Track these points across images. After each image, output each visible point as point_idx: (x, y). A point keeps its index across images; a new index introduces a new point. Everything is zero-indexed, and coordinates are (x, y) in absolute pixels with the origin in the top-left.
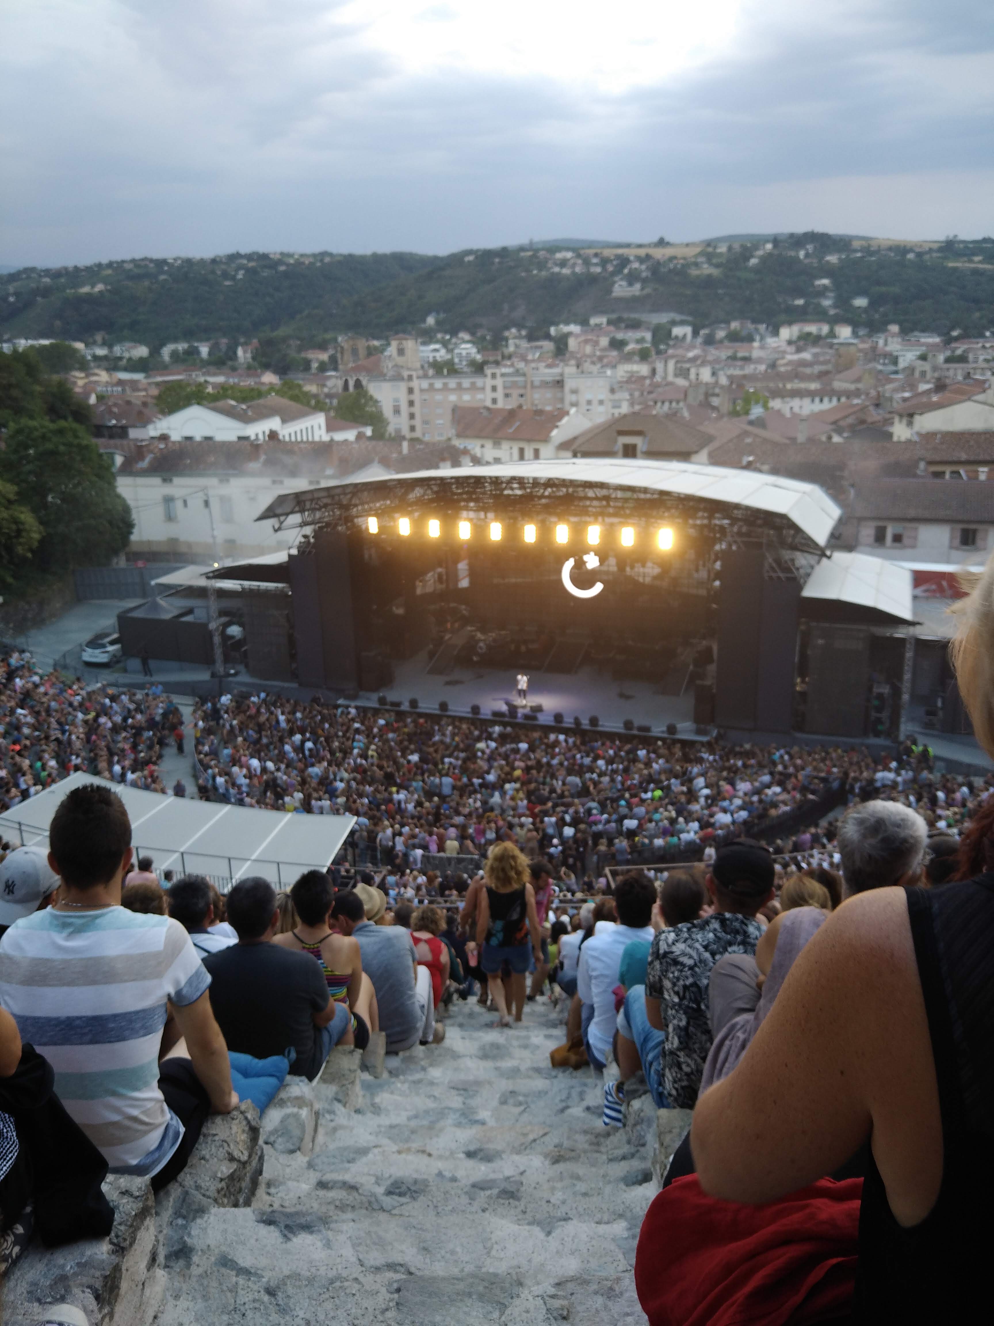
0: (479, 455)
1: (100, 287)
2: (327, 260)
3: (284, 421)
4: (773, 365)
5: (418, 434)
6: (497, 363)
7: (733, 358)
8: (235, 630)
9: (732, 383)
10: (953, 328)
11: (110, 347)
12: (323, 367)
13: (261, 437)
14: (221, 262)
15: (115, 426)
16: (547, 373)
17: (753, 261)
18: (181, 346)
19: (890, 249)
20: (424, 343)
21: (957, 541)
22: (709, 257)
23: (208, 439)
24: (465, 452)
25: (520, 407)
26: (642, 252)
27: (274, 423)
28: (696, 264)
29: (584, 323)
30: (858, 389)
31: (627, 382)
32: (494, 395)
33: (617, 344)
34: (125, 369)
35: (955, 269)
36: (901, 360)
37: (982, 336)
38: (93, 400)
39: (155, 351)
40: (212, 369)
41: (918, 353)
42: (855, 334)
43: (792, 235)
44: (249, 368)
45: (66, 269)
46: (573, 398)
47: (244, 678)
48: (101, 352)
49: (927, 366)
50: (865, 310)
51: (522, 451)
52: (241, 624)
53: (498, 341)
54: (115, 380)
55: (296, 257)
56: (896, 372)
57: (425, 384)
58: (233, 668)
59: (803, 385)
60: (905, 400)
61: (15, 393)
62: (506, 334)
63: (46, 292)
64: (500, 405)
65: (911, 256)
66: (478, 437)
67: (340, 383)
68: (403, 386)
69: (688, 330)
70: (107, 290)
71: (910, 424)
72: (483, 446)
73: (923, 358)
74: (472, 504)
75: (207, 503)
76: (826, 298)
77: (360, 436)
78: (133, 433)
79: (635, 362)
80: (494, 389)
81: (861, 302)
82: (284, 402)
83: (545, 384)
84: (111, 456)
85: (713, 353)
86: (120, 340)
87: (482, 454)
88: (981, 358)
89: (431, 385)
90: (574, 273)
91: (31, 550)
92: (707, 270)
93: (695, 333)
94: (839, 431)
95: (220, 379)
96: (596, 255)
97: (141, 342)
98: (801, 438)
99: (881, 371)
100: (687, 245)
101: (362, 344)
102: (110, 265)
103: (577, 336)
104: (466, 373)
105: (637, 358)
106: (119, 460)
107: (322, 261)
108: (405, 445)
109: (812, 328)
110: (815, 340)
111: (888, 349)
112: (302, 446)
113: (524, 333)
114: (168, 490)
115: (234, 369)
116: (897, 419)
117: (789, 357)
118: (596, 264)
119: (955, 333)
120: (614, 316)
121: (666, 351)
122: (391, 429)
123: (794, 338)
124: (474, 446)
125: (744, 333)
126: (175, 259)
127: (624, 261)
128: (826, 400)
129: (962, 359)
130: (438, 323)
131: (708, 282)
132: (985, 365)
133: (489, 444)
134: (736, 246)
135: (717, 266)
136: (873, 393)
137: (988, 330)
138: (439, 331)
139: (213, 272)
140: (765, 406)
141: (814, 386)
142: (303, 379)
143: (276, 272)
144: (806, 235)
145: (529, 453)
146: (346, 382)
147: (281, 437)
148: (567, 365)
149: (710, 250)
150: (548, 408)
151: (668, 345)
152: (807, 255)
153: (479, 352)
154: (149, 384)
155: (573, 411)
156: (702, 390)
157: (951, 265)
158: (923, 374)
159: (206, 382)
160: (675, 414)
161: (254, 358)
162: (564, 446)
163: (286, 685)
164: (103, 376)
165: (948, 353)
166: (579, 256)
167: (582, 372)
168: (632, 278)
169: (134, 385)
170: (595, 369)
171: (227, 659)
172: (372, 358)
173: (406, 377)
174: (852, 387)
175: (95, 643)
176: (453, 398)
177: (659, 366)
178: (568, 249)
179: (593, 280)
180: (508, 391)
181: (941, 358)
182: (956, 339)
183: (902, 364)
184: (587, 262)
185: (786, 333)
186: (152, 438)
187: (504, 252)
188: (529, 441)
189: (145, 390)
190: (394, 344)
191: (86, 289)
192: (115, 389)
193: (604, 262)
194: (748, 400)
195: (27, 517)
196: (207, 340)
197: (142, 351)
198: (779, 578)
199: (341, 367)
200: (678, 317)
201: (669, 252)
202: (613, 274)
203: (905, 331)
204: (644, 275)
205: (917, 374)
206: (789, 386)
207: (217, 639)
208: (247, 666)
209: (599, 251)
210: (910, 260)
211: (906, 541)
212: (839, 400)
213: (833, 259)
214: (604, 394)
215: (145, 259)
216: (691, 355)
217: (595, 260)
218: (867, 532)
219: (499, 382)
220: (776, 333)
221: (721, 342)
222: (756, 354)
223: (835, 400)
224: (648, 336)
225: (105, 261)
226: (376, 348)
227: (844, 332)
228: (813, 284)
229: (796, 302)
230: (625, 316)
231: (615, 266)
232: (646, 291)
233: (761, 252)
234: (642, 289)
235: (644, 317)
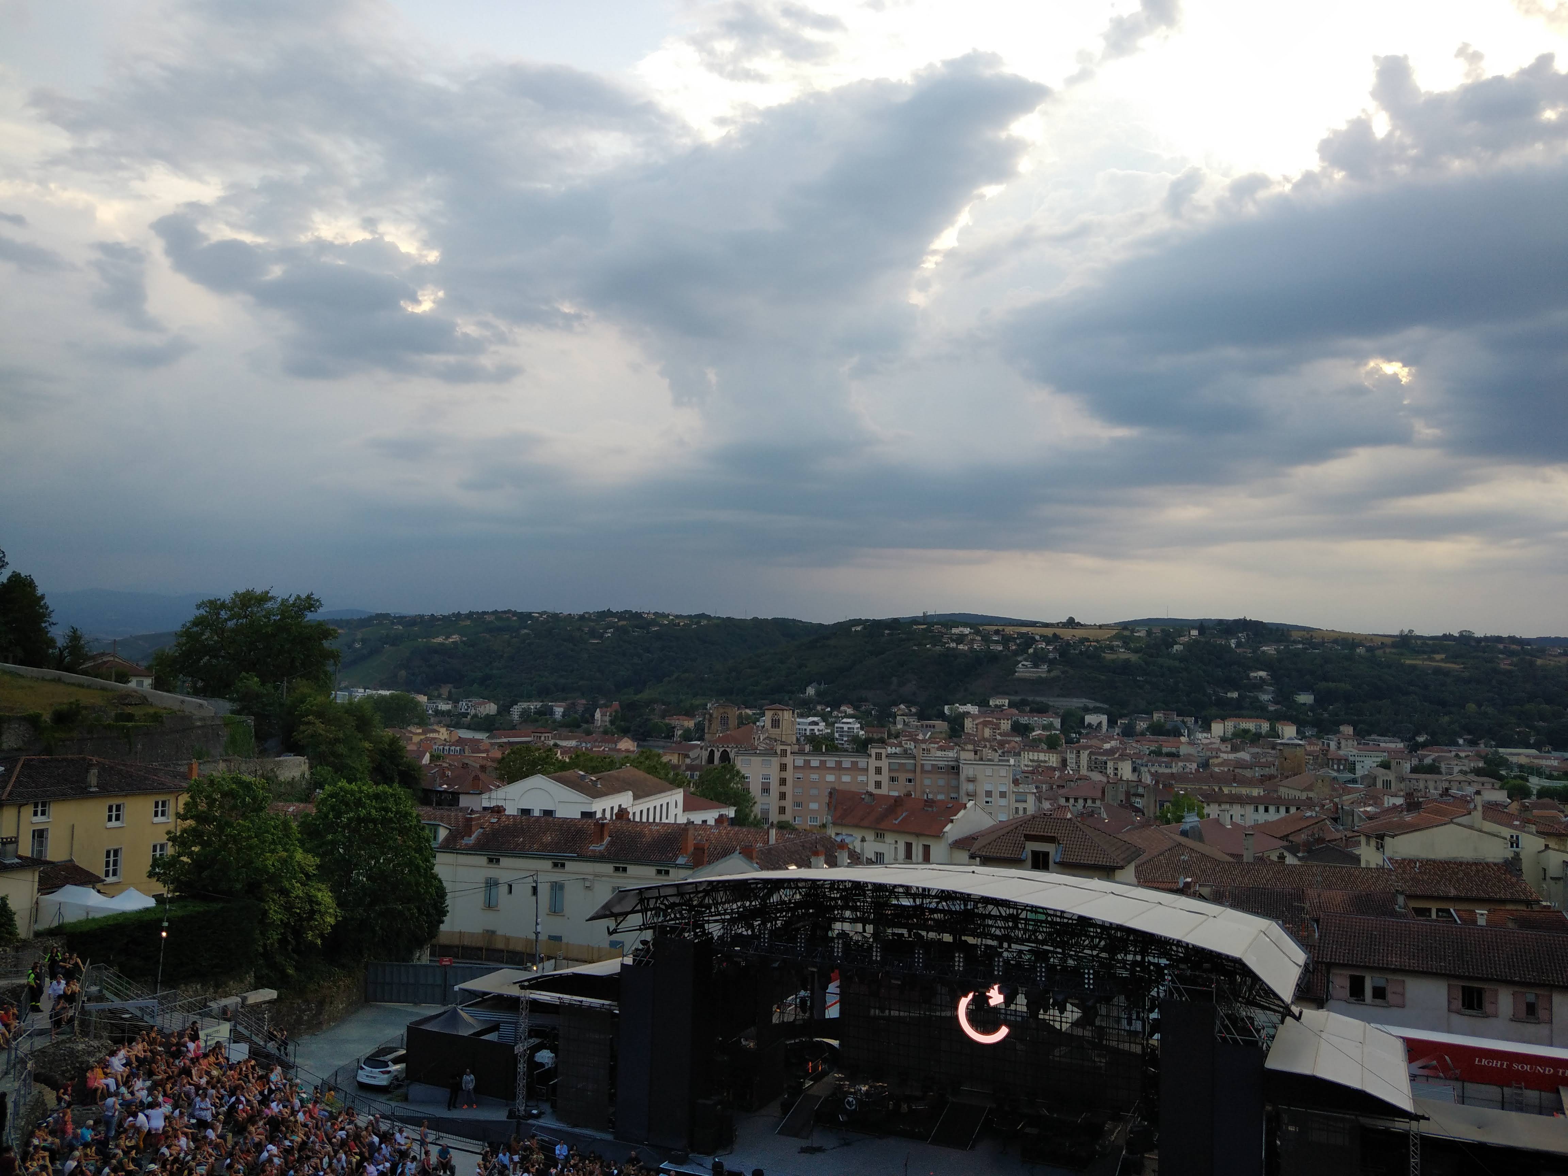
0: (858, 850)
1: (455, 638)
2: (704, 622)
3: (636, 797)
4: (1205, 765)
5: (788, 817)
6: (882, 741)
7: (1158, 753)
8: (545, 1056)
9: (1157, 783)
10: (1418, 733)
11: (456, 702)
12: (687, 736)
13: (608, 815)
14: (590, 619)
15: (445, 791)
16: (940, 756)
17: (1178, 648)
18: (534, 706)
19: (1335, 641)
20: (801, 716)
21: (1458, 1004)
22: (1126, 641)
23: (548, 813)
24: (842, 846)
25: (909, 795)
26: (1049, 632)
27: (625, 799)
28: (1111, 648)
29: (983, 703)
30: (1309, 798)
31: (1032, 772)
32: (878, 778)
33: (1020, 729)
34: (469, 727)
35: (1414, 668)
36: (1358, 766)
37: (1456, 744)
38: (426, 759)
39: (505, 709)
40: (565, 732)
41: (1379, 760)
42: (1300, 733)
43: (1220, 622)
44: (605, 732)
45: (422, 617)
46: (970, 787)
47: (549, 1122)
48: (444, 707)
49: (1391, 776)
50: (1312, 708)
51: (909, 846)
52: (554, 1049)
53: (885, 717)
54: (454, 738)
55: (671, 617)
56: (1354, 781)
57: (800, 761)
58: (536, 1107)
59: (1244, 791)
60: (1371, 817)
61: (341, 749)
62: (895, 710)
63: (395, 640)
64: (884, 791)
65: (1361, 650)
66: (857, 826)
67: (705, 754)
68: (775, 762)
69: (1104, 718)
70: (462, 642)
71: (1380, 847)
72: (863, 840)
73: (1385, 765)
74: (848, 914)
75: (535, 890)
76: (1265, 692)
77: (720, 820)
78: (465, 801)
79: (1042, 751)
80: (878, 771)
81: (1305, 698)
82: (640, 774)
83: (937, 769)
84: (435, 828)
85: (1133, 746)
86: (467, 696)
87: (862, 849)
88: (1456, 769)
89: (807, 762)
90: (971, 649)
91: (321, 936)
92: (1123, 654)
93: (1112, 723)
94: (1293, 849)
95: (573, 743)
96: (997, 632)
97: (490, 699)
98: (1248, 857)
99: (1335, 778)
100: (1100, 627)
101: (734, 712)
102: (470, 615)
103: (974, 717)
104: (846, 750)
105: (1045, 747)
106: (443, 833)
107: (698, 623)
108: (773, 832)
109: (1250, 725)
110: (1255, 739)
111: (1341, 753)
112: (654, 828)
113: (913, 710)
114: (493, 872)
115: (589, 733)
116: (1363, 839)
117: (1225, 756)
118: (997, 642)
119: (1421, 739)
120: (1017, 698)
121: (1078, 741)
122: (757, 810)
123: (1229, 735)
124: (855, 839)
125: (1168, 726)
126: (541, 614)
127: (1029, 640)
128: (1272, 809)
129: (1433, 769)
130: (818, 693)
131: (1125, 668)
132: (1461, 778)
133: (870, 836)
134: (1157, 631)
135: (1136, 651)
136: (1329, 805)
137: (1461, 737)
138: (819, 703)
139: (580, 629)
140: (1201, 815)
141: (1255, 792)
142: (664, 747)
143: (648, 633)
144: (1237, 622)
145: (917, 851)
146: (712, 753)
147: (631, 816)
148: (964, 750)
149: (1127, 633)
150: (940, 797)
151: (1080, 733)
152: (1239, 644)
153: (862, 728)
154: (492, 744)
155: (970, 804)
156: (1122, 789)
157: (1408, 662)
158: (1387, 784)
159: (556, 745)
160: (1091, 814)
161: (612, 722)
162: (960, 844)
163: (599, 1135)
164: (443, 734)
165: (1415, 762)
166: (977, 632)
167: (981, 759)
168: (1038, 659)
169: (475, 745)
170: (996, 756)
171: (532, 1095)
172: (743, 728)
173: (779, 752)
174: (1304, 796)
175: (375, 1060)
176: (830, 778)
177: (1071, 757)
178: (965, 625)
179: (994, 658)
180: (894, 775)
181: (1407, 767)
182: (1424, 745)
183: (1360, 772)
184: (986, 639)
185: (1218, 728)
186: (485, 809)
187: (894, 624)
188: (918, 835)
189: (487, 751)
190: (769, 715)
191: (440, 640)
192: (453, 748)
193: (1006, 640)
194: (1180, 807)
195: (325, 896)
196: (564, 700)
197: (491, 708)
198: (1235, 1040)
199: (706, 736)
200: (1091, 704)
201: (1079, 633)
202: (1016, 653)
203: (1360, 734)
204: (1051, 656)
205: (1379, 785)
206: (1226, 790)
207: (522, 1067)
208: (553, 1106)
209: (1000, 628)
210: (1360, 655)
211: (1390, 996)
212: (1287, 811)
213: (1269, 649)
214: (1006, 786)
215: (509, 611)
216: (1107, 746)
217: (996, 638)
218: (1340, 982)
219: (884, 764)
220: (1207, 728)
221: (1143, 734)
222: (1184, 750)
223: (1283, 810)
224: (1057, 723)
225: (465, 611)
226: (748, 717)
227: (1289, 731)
228: (1248, 676)
229: (1229, 695)
230: (1030, 699)
231: (1018, 645)
232: (1054, 674)
233: (1186, 639)
234: (1049, 671)
235: (1052, 701)
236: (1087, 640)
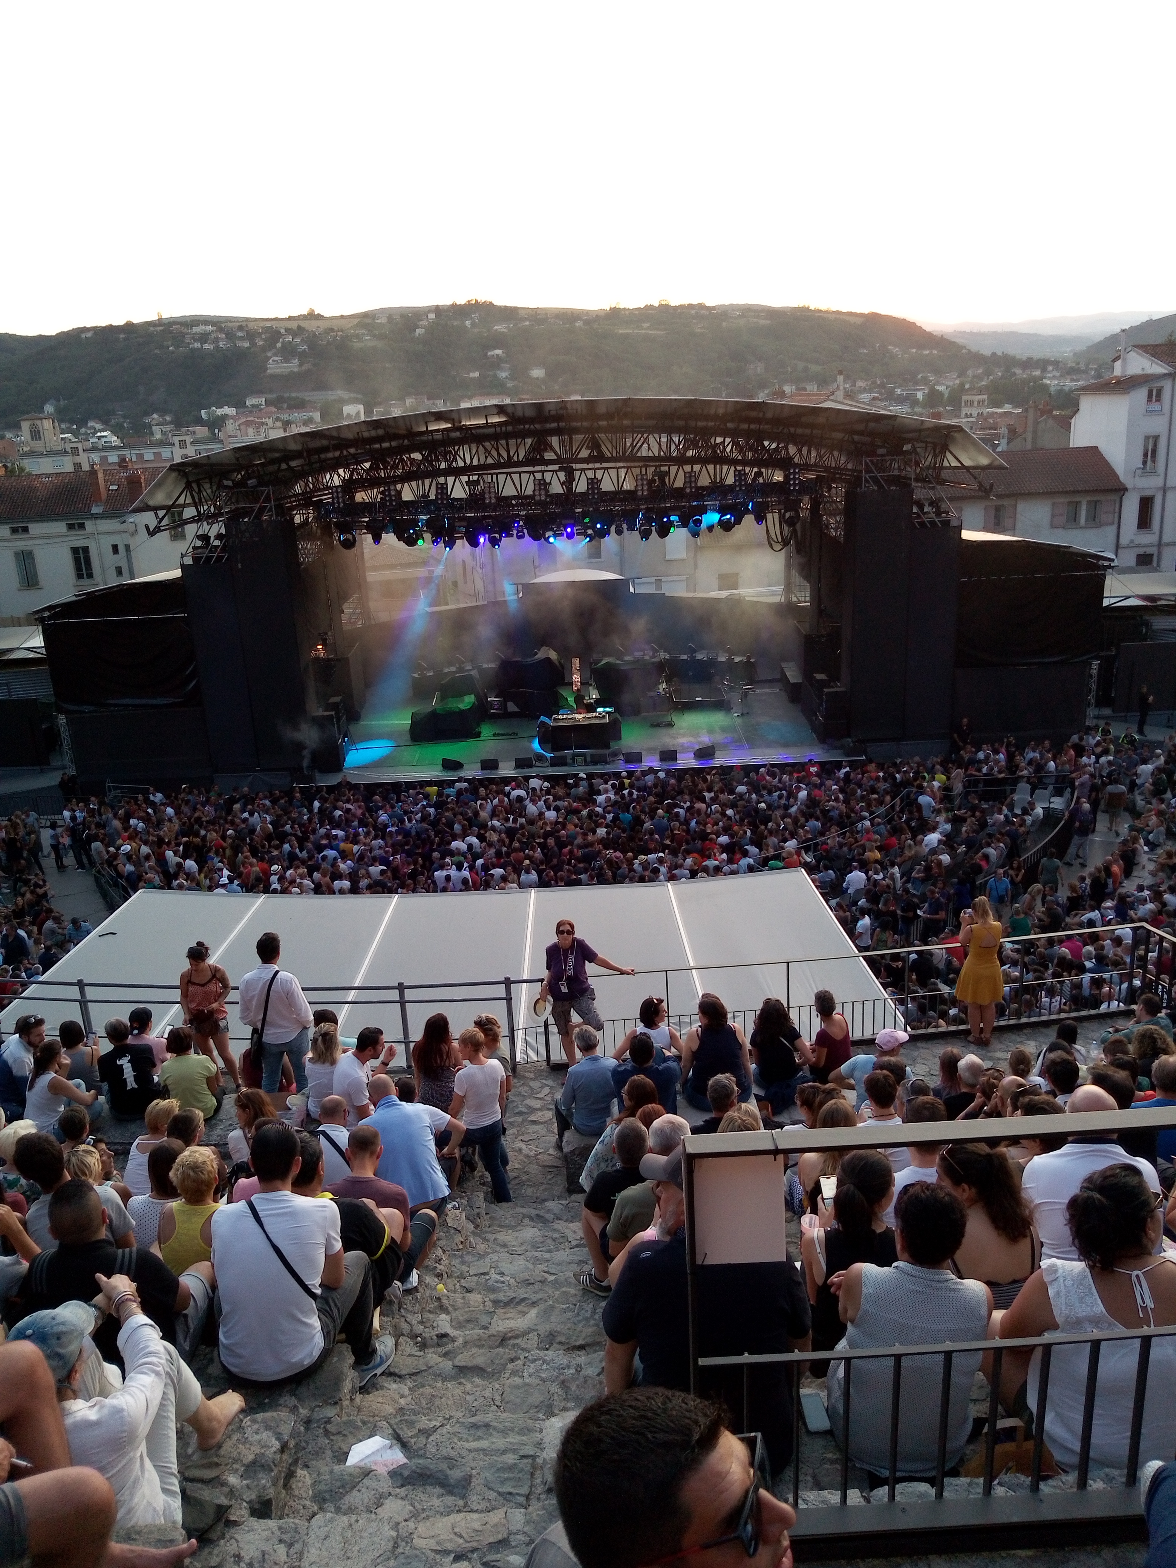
17: (419, 331)
19: (558, 316)
22: (369, 329)
26: (294, 326)
28: (357, 336)
29: (239, 404)
35: (626, 337)
50: (542, 380)
53: (140, 429)
62: (148, 420)
65: (579, 324)
76: (502, 369)
81: (536, 372)
90: (218, 349)
92: (370, 342)
93: (368, 411)
96: (241, 328)
100: (342, 318)
103: (232, 417)
113: (168, 418)
118: (242, 339)
120: (273, 396)
127: (274, 336)
130: (62, 410)
131: (374, 356)
134: (397, 318)
135: (382, 337)
138: (62, 420)
144: (469, 305)
149: (369, 321)
152: (473, 325)
153: (119, 441)
157: (620, 331)
166: (220, 331)
168: (287, 353)
178: (206, 322)
179: (241, 356)
184: (231, 336)
187: (129, 328)
193: (252, 336)
200: (346, 395)
201: (322, 325)
202: (264, 349)
204: (300, 349)
209: (243, 326)
210: (578, 328)
213: (501, 328)
217: (240, 334)
224: (317, 416)
228: (486, 355)
229: (472, 375)
230: (286, 395)
231: (265, 340)
232: (306, 367)
233: (425, 323)
234: (300, 365)
235: (307, 396)
236: (332, 330)
